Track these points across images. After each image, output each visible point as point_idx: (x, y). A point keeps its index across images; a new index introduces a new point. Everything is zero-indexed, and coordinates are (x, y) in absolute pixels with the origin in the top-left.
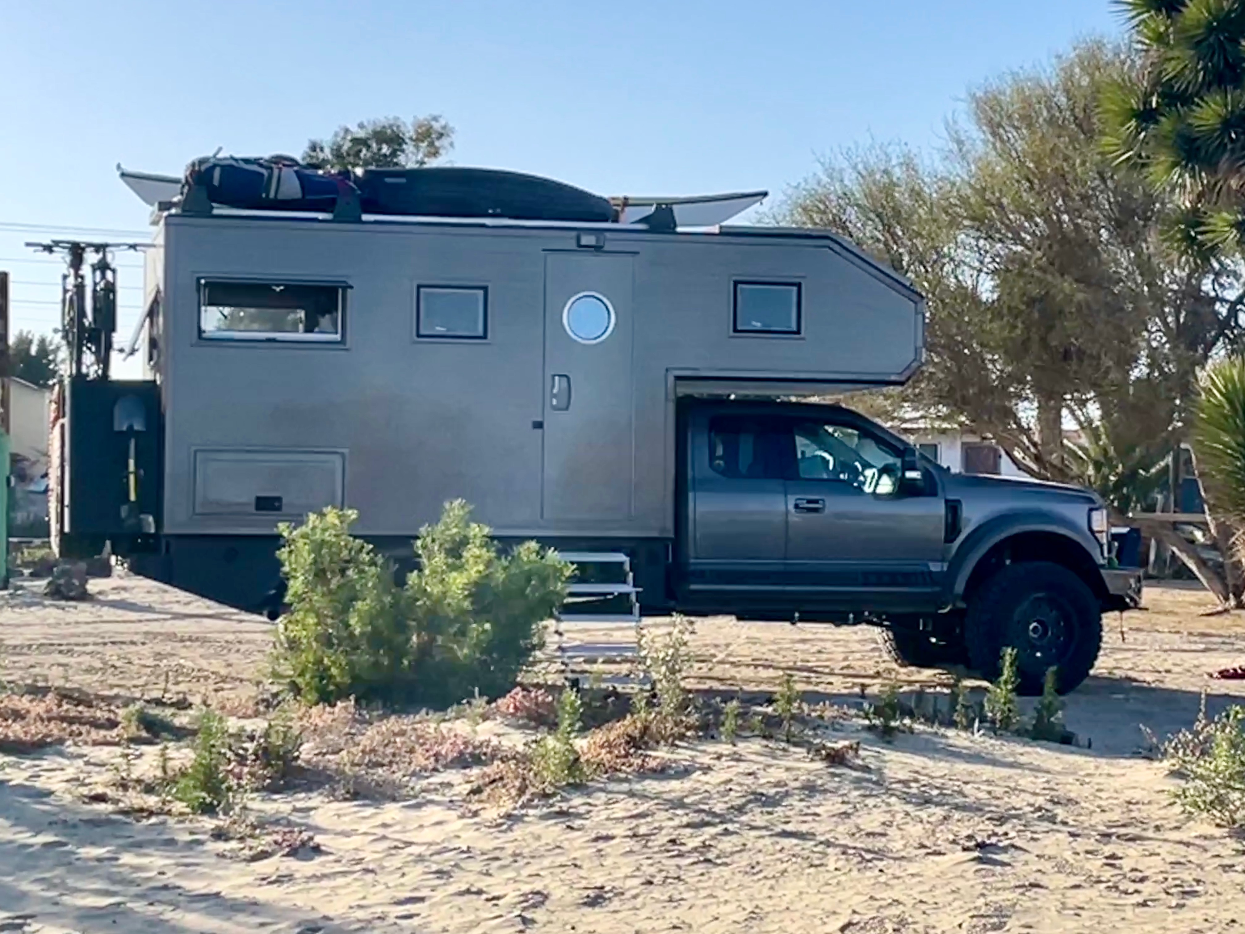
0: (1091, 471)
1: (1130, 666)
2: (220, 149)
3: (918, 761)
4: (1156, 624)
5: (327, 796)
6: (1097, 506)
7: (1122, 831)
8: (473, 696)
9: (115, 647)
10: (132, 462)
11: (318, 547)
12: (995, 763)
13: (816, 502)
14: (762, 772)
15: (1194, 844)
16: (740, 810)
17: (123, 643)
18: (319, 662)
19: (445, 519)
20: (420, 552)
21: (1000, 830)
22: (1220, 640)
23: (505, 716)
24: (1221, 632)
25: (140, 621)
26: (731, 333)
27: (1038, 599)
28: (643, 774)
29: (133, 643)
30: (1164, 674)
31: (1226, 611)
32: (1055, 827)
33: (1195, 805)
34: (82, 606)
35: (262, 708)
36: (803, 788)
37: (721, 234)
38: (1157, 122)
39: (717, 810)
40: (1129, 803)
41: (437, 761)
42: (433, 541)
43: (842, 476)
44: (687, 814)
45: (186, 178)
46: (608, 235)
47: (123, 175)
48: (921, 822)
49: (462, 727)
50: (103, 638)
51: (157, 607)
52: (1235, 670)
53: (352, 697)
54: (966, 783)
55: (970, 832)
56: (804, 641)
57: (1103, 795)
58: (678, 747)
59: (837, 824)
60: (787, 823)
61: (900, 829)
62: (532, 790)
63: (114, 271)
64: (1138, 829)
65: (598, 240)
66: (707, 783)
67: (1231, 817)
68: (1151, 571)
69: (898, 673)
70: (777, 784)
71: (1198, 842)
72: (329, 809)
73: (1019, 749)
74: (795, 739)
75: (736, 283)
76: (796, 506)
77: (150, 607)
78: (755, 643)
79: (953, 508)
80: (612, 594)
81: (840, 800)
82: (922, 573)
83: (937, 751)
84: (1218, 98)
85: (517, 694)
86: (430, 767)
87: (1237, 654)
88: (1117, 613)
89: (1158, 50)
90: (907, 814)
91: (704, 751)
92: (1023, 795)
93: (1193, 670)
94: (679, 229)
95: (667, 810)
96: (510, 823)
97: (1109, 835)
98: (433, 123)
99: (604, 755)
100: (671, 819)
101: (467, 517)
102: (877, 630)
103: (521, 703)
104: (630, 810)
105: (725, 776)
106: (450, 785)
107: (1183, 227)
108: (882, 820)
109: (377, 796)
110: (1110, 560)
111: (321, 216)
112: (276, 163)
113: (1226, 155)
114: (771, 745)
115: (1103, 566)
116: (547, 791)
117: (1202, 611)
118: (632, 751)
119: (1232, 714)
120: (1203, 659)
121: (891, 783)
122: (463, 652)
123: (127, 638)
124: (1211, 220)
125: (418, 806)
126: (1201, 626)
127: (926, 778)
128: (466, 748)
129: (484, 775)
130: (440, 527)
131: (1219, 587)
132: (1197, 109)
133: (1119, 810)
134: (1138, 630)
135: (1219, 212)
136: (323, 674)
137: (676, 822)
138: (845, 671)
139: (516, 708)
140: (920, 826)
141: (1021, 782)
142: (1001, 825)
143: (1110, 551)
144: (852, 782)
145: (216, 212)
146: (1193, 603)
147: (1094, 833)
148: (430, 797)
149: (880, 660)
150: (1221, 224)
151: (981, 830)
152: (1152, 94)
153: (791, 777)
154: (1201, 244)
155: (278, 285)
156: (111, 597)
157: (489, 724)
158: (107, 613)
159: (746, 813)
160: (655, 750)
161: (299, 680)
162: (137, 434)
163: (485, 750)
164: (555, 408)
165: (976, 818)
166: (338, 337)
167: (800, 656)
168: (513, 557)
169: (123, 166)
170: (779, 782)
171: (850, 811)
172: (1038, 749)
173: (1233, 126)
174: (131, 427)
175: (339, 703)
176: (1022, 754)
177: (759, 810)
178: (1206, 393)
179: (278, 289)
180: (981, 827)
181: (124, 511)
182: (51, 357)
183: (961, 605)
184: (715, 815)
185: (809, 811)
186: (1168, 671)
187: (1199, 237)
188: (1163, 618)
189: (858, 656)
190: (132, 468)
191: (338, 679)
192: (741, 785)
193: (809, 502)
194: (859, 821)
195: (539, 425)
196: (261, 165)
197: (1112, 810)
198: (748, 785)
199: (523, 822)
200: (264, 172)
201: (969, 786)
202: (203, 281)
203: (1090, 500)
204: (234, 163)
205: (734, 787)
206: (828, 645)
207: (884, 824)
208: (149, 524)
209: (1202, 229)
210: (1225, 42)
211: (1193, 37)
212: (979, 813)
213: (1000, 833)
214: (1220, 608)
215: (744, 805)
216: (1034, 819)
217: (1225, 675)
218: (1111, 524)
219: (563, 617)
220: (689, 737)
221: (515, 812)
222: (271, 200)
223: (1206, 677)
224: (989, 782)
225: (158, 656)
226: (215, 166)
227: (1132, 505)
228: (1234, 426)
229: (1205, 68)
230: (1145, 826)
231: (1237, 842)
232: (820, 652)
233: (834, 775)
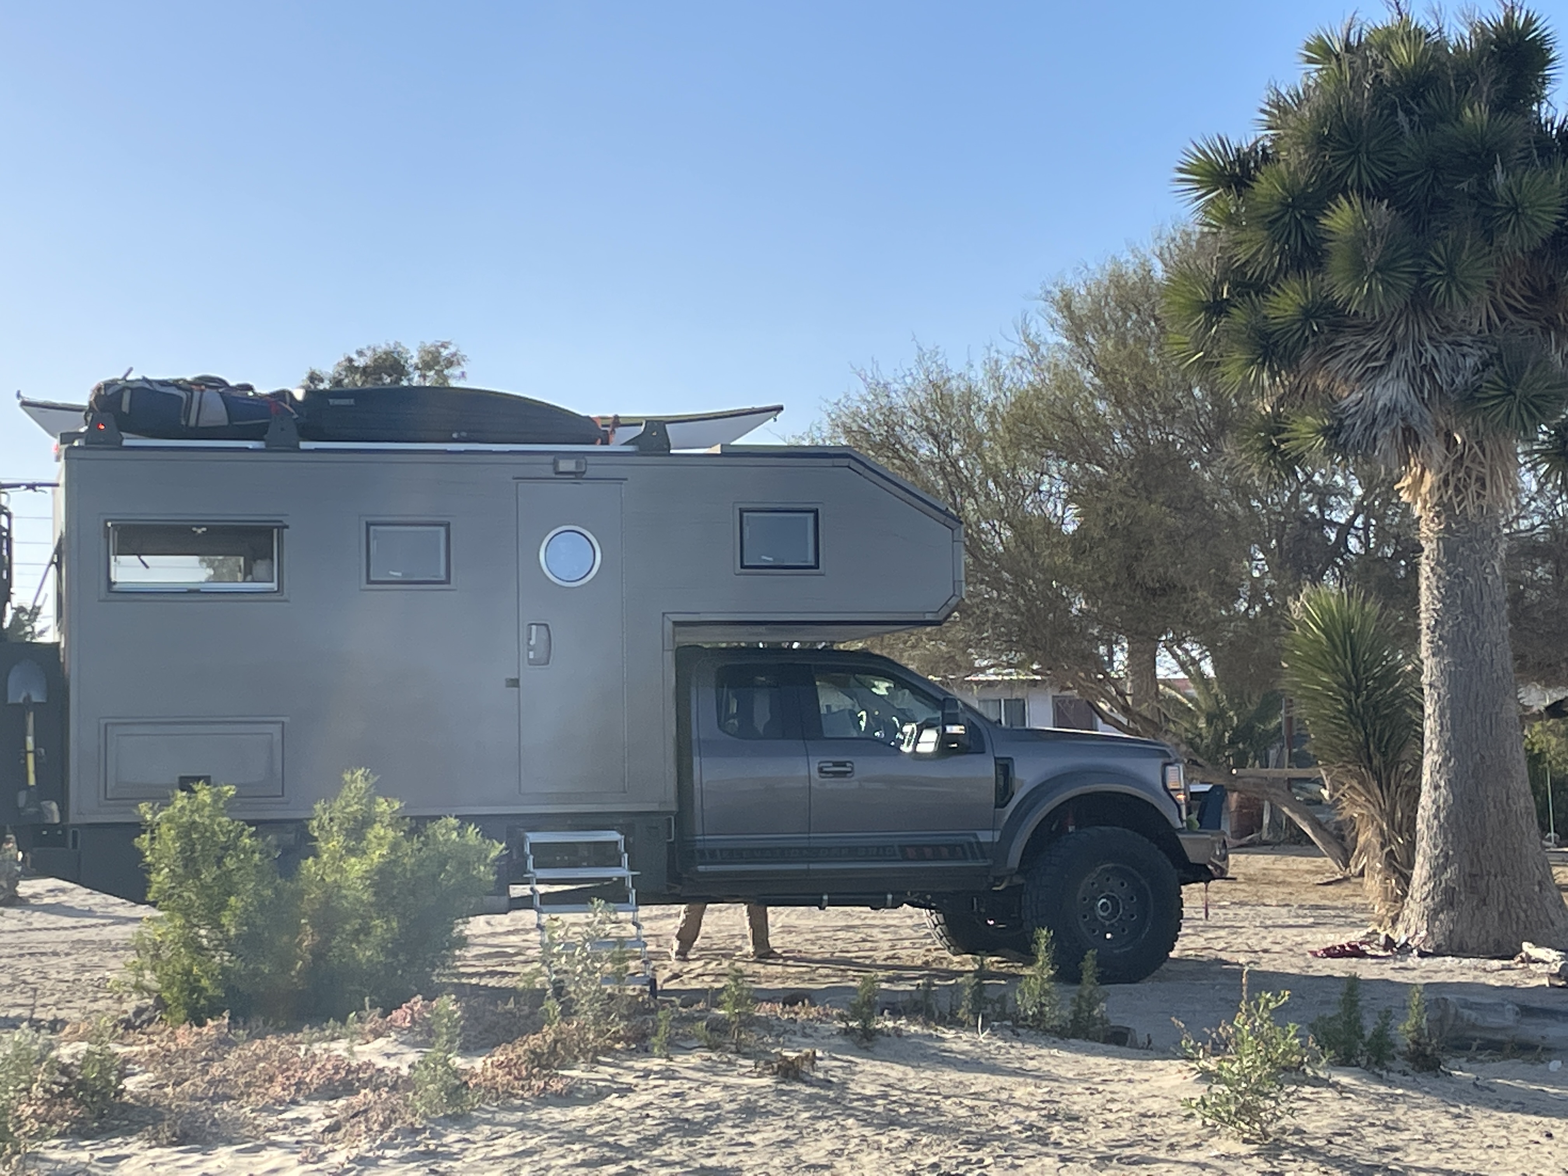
0: (1202, 724)
1: (1222, 945)
2: (130, 370)
3: (895, 1072)
4: (1262, 897)
5: (149, 1140)
6: (1172, 760)
7: (1128, 1152)
8: (364, 1009)
9: (33, 959)
10: (30, 740)
11: (186, 831)
12: (994, 1070)
13: (843, 764)
14: (693, 1092)
15: (1210, 1166)
16: (655, 1141)
17: (43, 954)
18: (188, 972)
19: (345, 792)
20: (316, 834)
21: (974, 1157)
22: (1333, 913)
23: (400, 1030)
24: (1339, 904)
25: (74, 928)
26: (738, 569)
27: (1106, 870)
28: (545, 1099)
29: (55, 954)
30: (1261, 954)
31: (1346, 879)
32: (1045, 1150)
33: (1217, 1115)
34: (10, 912)
35: (120, 1031)
36: (741, 1110)
37: (723, 454)
38: (1228, 314)
39: (625, 1143)
40: (1144, 1115)
41: (298, 1091)
42: (331, 820)
43: (877, 734)
44: (584, 1150)
45: (90, 403)
46: (590, 460)
47: (24, 404)
48: (879, 1148)
49: (340, 1047)
50: (21, 948)
51: (99, 910)
52: (1342, 947)
53: (226, 1014)
54: (947, 1097)
55: (935, 1159)
56: (848, 928)
57: (1114, 1107)
58: (599, 1063)
59: (773, 1155)
60: (710, 1156)
61: (852, 1159)
62: (398, 1124)
63: (9, 516)
64: (1147, 1149)
65: (578, 464)
66: (621, 1109)
67: (1263, 1130)
68: (1265, 836)
69: (951, 962)
70: (707, 1107)
71: (1218, 1163)
72: (146, 1157)
73: (1032, 1051)
74: (746, 1050)
75: (742, 511)
76: (821, 770)
77: (90, 910)
78: (790, 932)
79: (1005, 768)
80: (610, 879)
81: (784, 1124)
82: (970, 844)
83: (925, 1057)
84: (1296, 285)
85: (416, 1003)
86: (288, 1099)
87: (1348, 929)
88: (1202, 885)
89: (1228, 233)
90: (864, 1138)
91: (631, 1068)
92: (1013, 1111)
93: (1295, 949)
94: (672, 451)
95: (561, 1145)
96: (359, 1168)
97: (1110, 1158)
98: (442, 350)
99: (502, 1078)
100: (563, 1156)
101: (372, 790)
102: (925, 912)
103: (420, 1013)
104: (514, 1147)
105: (645, 1098)
106: (305, 1121)
107: (1262, 434)
108: (830, 1148)
109: (210, 1138)
110: (1189, 823)
111: (250, 444)
112: (196, 385)
113: (1309, 351)
114: (714, 1057)
115: (1180, 830)
116: (417, 1126)
117: (1319, 879)
118: (535, 1071)
119: (1262, 1002)
120: (1308, 935)
121: (852, 1101)
122: (365, 954)
123: (48, 948)
124: (1294, 426)
125: (257, 1150)
126: (1314, 898)
127: (899, 1093)
128: (337, 1073)
129: (350, 1106)
130: (339, 804)
131: (1338, 852)
132: (1276, 299)
133: (1128, 1125)
134: (1242, 904)
135: (1305, 415)
136: (192, 987)
137: (570, 1160)
138: (889, 962)
139: (413, 1020)
140: (876, 1154)
141: (1017, 1094)
142: (977, 1150)
143: (1189, 813)
144: (802, 1101)
145: (126, 443)
146: (1308, 872)
147: (1091, 1156)
148: (273, 1137)
149: (932, 947)
150: (1305, 430)
151: (949, 1158)
152: (1221, 283)
153: (728, 1098)
154: (1283, 454)
155: (199, 527)
156: (47, 901)
157: (381, 1042)
158: (38, 919)
159: (661, 1145)
160: (571, 1069)
161: (166, 995)
162: (36, 707)
163: (361, 1075)
164: (531, 662)
165: (948, 1143)
166: (274, 586)
167: (840, 945)
168: (427, 837)
169: (22, 394)
170: (710, 1104)
171: (793, 1138)
172: (1054, 1051)
173: (1314, 317)
174: (28, 697)
175: (210, 1022)
176: (1032, 1059)
177: (679, 1140)
178: (1300, 627)
179: (199, 531)
180: (952, 1153)
181: (22, 798)
182: (29, 629)
183: (1018, 880)
184: (620, 1148)
185: (743, 1140)
186: (1265, 951)
187: (1283, 446)
188: (1273, 890)
189: (907, 943)
190: (30, 746)
191: (210, 992)
192: (661, 1109)
193: (836, 764)
194: (802, 1150)
195: (514, 683)
196: (179, 387)
197: (1120, 1125)
198: (670, 1110)
199: (377, 1166)
200: (183, 394)
201: (949, 1102)
202: (109, 524)
203: (1165, 754)
204: (147, 386)
205: (651, 1113)
206: (875, 932)
207: (832, 1152)
208: (51, 812)
209: (1285, 436)
210: (1303, 221)
211: (1266, 216)
212: (953, 1136)
213: (974, 1160)
214: (1339, 877)
215: (661, 1135)
216: (1021, 1140)
217: (1331, 953)
218: (1189, 781)
219: (545, 908)
220: (617, 1051)
221: (371, 1154)
222: (192, 428)
223: (1309, 956)
224: (976, 1096)
225: (82, 968)
226: (124, 389)
227: (1250, 761)
228: (1332, 664)
229: (1282, 252)
230: (1156, 1145)
231: (1266, 1160)
232: (864, 940)
233: (783, 1093)
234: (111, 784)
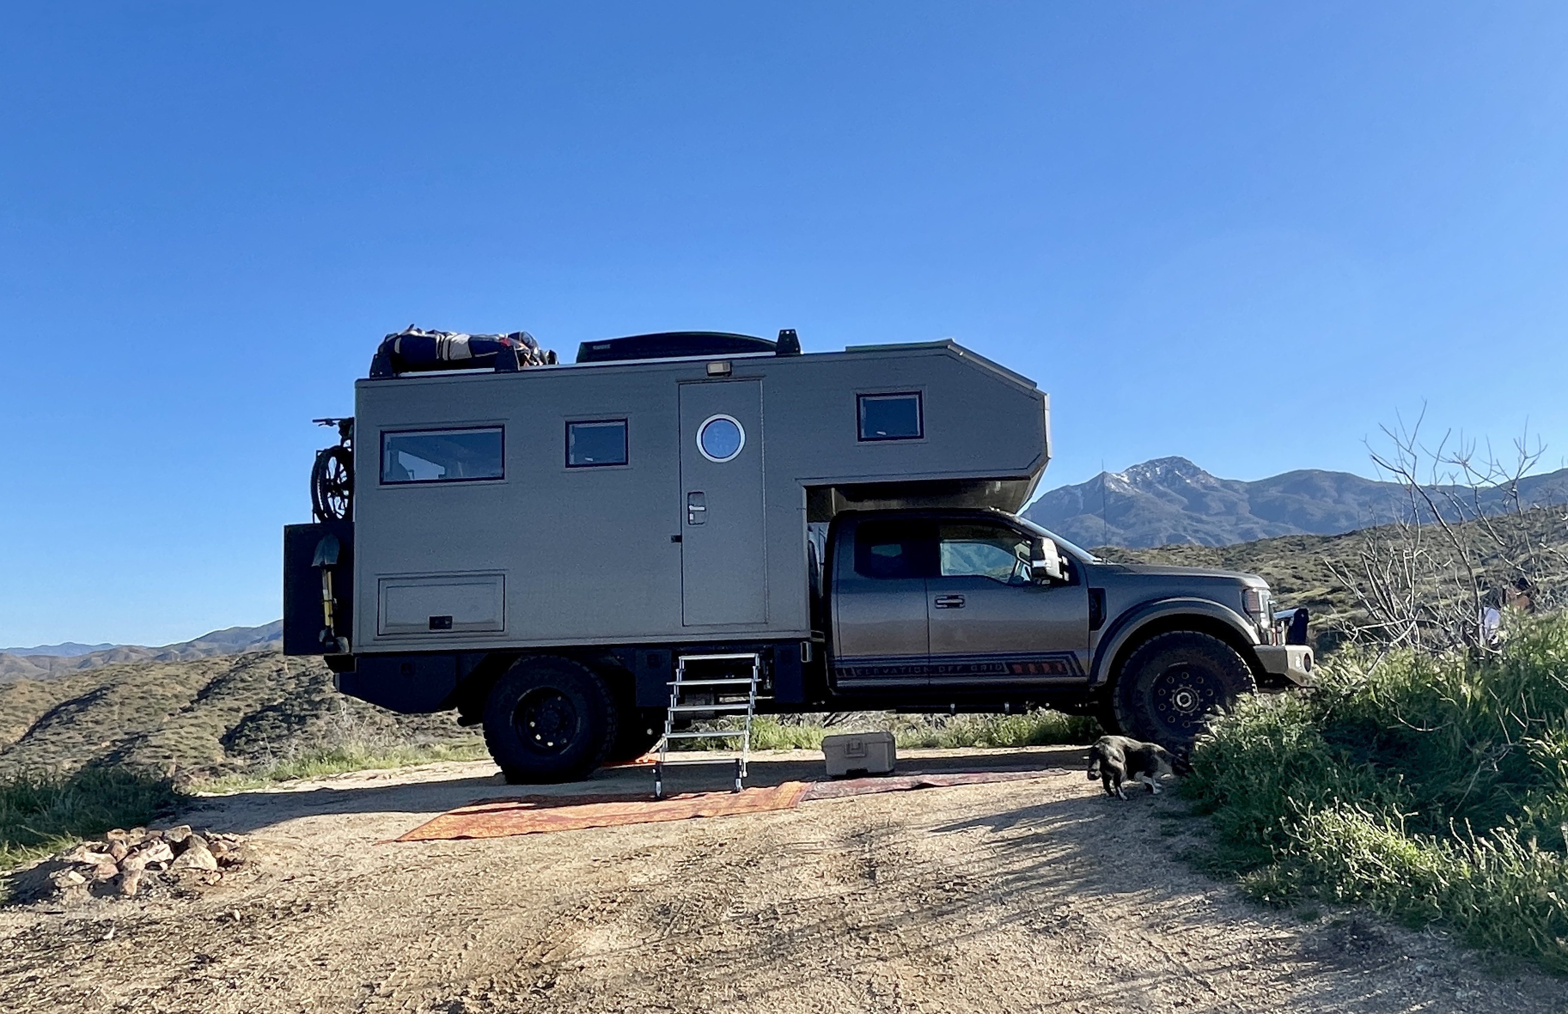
10: (326, 592)
13: (956, 597)
26: (857, 442)
37: (845, 353)
46: (735, 362)
65: (725, 367)
75: (859, 396)
76: (936, 602)
79: (1097, 598)
82: (1069, 661)
94: (801, 352)
111: (487, 370)
115: (1256, 645)
145: (401, 375)
162: (329, 568)
164: (691, 523)
166: (500, 473)
174: (323, 563)
181: (322, 635)
190: (326, 597)
193: (949, 598)
195: (678, 539)
200: (437, 337)
208: (344, 645)
222: (446, 362)
226: (397, 337)
234: (382, 623)
